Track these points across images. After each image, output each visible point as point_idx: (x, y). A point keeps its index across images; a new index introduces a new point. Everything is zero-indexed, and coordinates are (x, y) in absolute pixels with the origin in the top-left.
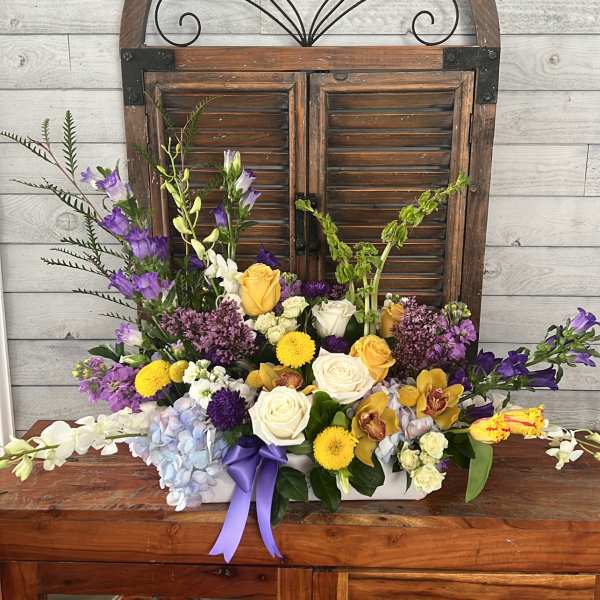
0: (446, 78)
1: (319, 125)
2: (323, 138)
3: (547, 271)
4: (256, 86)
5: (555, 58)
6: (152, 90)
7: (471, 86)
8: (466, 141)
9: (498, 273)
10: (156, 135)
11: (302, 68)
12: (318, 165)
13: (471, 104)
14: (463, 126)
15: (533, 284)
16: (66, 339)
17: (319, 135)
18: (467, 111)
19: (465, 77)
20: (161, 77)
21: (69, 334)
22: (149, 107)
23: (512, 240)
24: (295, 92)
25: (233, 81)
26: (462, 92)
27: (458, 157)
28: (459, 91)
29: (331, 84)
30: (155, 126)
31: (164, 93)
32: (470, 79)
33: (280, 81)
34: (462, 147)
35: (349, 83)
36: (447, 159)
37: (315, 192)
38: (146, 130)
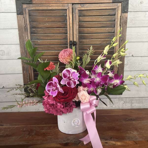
0: (113, 5)
1: (76, 20)
2: (77, 24)
3: (140, 63)
4: (57, 8)
5: (142, 2)
6: (25, 10)
7: (120, 8)
8: (119, 24)
9: (127, 65)
10: (27, 24)
11: (71, 2)
12: (76, 32)
13: (121, 13)
14: (118, 20)
15: (137, 67)
16: (3, 88)
17: (76, 23)
18: (119, 15)
19: (119, 5)
20: (28, 6)
21: (3, 87)
22: (24, 15)
23: (131, 55)
24: (69, 10)
25: (50, 7)
26: (118, 9)
27: (117, 29)
28: (117, 9)
29: (79, 7)
30: (27, 21)
31: (29, 11)
32: (120, 5)
33: (65, 6)
34: (118, 26)
35: (85, 7)
36: (114, 30)
37: (76, 41)
38: (24, 23)
